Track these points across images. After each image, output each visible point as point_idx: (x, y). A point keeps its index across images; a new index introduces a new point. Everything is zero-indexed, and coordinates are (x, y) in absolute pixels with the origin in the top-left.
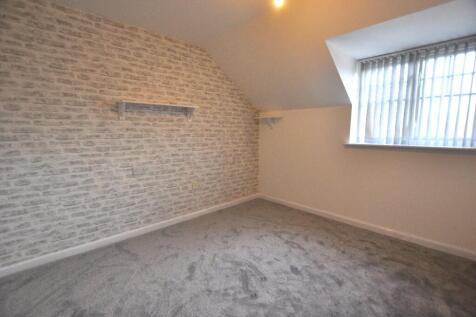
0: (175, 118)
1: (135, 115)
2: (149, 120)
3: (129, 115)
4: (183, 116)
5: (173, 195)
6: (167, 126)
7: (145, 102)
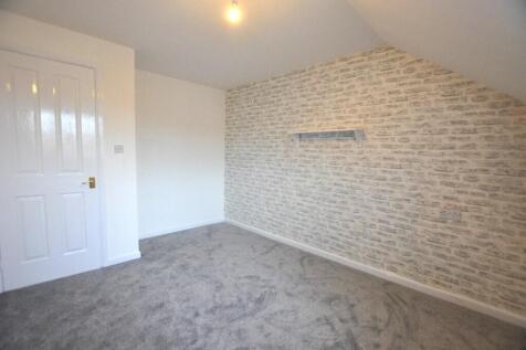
0: (342, 144)
1: (307, 143)
2: (317, 147)
3: (302, 143)
4: (350, 141)
5: (331, 227)
6: (333, 152)
7: (315, 130)
